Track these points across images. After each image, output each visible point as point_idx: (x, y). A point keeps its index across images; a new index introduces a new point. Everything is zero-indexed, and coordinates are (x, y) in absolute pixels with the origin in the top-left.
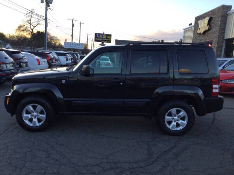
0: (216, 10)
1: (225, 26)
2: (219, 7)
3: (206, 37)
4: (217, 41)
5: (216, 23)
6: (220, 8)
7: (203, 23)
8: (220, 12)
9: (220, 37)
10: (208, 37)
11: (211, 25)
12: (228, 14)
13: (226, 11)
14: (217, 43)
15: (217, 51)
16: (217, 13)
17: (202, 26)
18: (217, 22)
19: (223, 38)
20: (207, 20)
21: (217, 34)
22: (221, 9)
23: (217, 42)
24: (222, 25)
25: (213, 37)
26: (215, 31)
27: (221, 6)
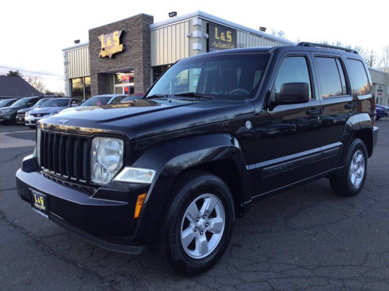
0: (131, 20)
1: (149, 47)
2: (135, 16)
3: (119, 62)
4: (142, 68)
5: (134, 41)
6: (137, 18)
7: (110, 39)
8: (139, 25)
9: (146, 64)
10: (122, 62)
11: (126, 44)
12: (150, 29)
13: (147, 23)
14: (142, 72)
15: (144, 84)
16: (133, 25)
17: (108, 45)
18: (136, 39)
19: (150, 65)
20: (116, 35)
21: (141, 58)
22: (139, 20)
23: (142, 70)
24: (145, 45)
25: (133, 64)
26: (135, 54)
27: (140, 15)
